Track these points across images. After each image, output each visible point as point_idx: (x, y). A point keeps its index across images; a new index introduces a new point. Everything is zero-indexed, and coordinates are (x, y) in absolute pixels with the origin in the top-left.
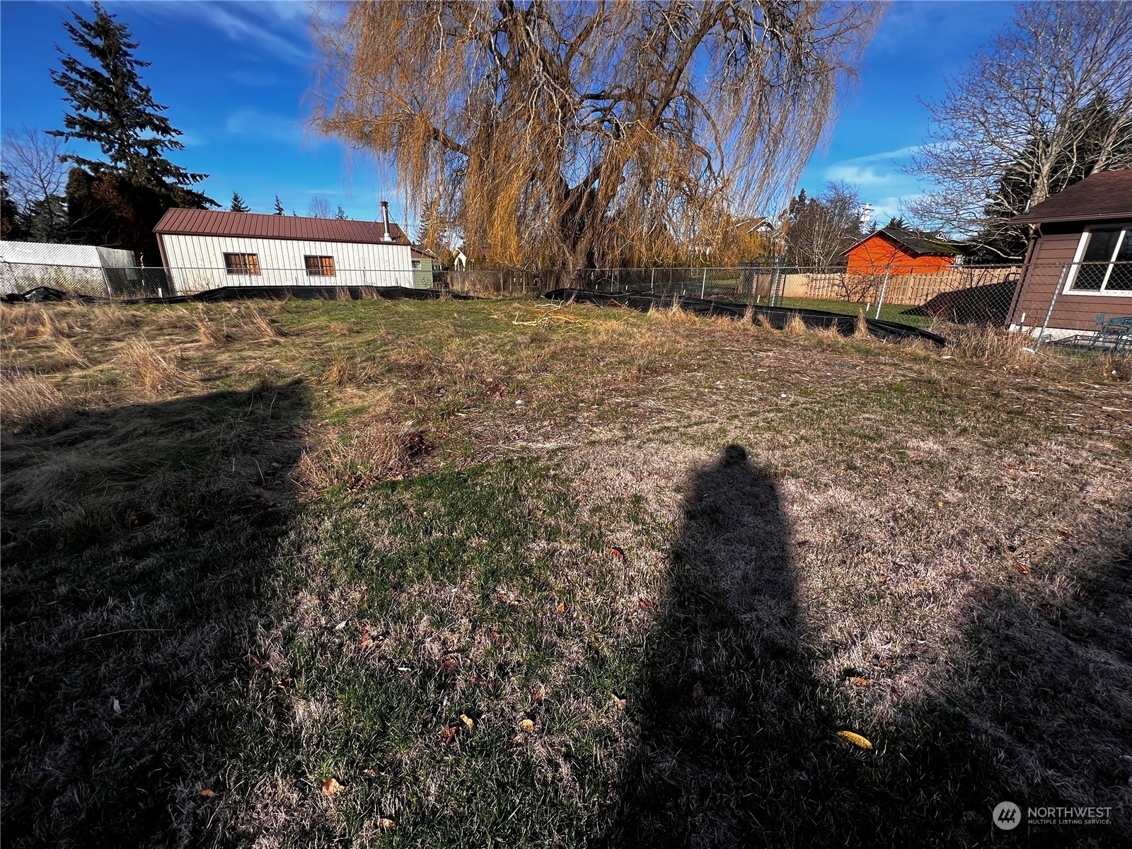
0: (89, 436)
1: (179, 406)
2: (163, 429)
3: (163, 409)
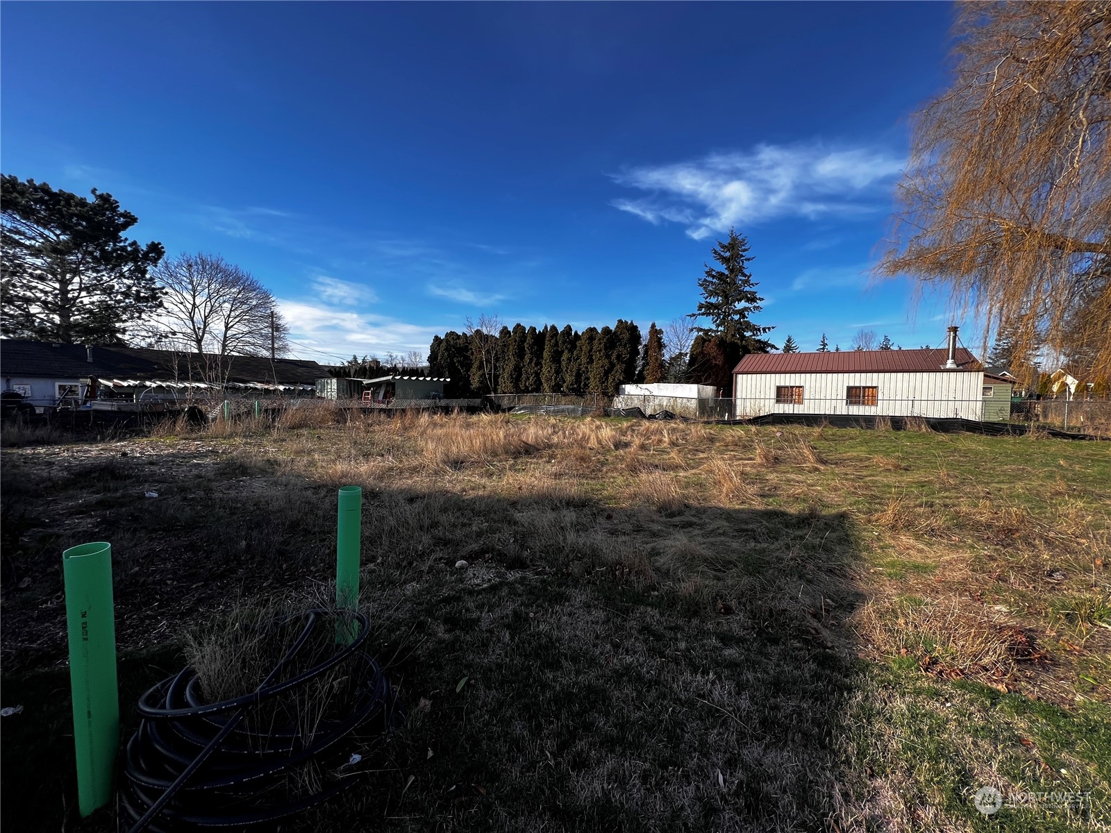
0: (690, 524)
1: (744, 516)
2: (736, 534)
3: (734, 515)
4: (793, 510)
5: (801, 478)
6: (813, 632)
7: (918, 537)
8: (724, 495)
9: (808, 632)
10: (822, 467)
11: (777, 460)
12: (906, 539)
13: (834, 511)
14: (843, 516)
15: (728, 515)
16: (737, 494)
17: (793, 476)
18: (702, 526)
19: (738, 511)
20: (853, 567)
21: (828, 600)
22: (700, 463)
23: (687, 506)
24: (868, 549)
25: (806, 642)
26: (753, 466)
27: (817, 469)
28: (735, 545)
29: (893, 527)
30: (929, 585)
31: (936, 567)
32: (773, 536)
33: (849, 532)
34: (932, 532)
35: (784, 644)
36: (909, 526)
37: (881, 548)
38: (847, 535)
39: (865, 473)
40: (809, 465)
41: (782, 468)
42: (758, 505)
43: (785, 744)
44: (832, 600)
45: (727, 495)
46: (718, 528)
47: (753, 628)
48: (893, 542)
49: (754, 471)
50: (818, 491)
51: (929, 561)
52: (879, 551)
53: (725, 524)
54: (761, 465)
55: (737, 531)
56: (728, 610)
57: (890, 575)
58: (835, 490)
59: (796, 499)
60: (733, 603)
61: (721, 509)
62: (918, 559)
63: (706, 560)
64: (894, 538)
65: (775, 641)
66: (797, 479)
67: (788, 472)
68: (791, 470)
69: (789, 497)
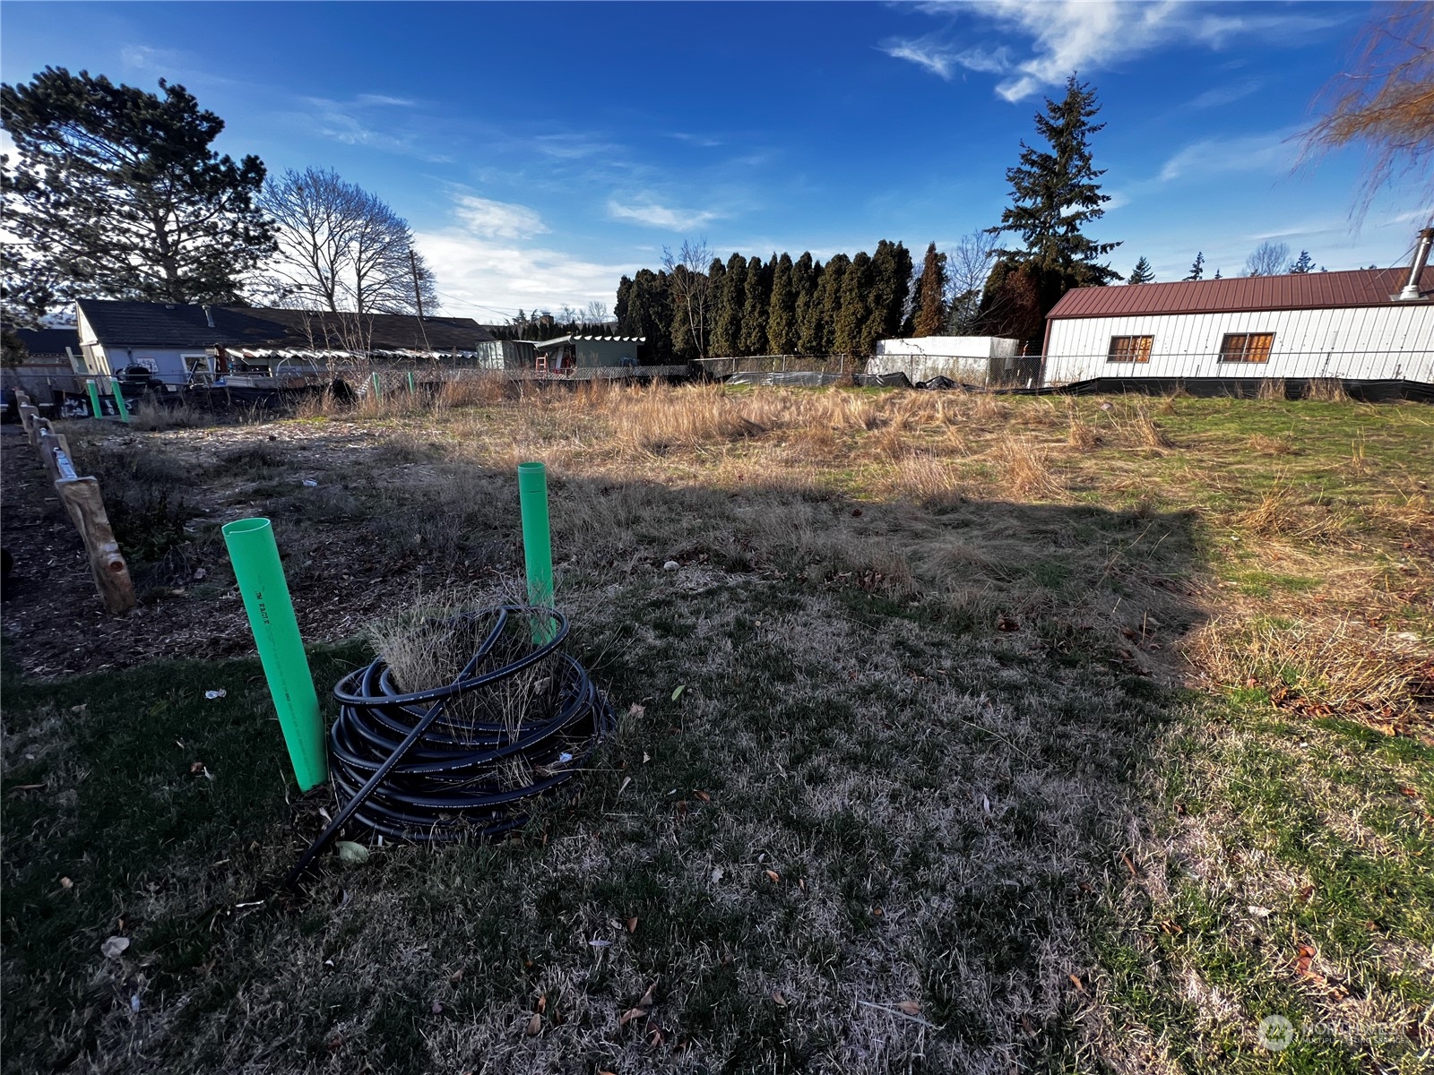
0: (967, 524)
1: (1044, 514)
2: (1030, 536)
3: (1029, 513)
4: (1114, 508)
5: (1132, 466)
6: (1125, 655)
7: (1298, 544)
8: (1017, 486)
9: (1118, 655)
10: (1165, 452)
11: (1099, 441)
12: (1278, 546)
13: (1174, 509)
14: (1190, 516)
15: (1022, 513)
16: (1034, 486)
17: (1120, 464)
18: (982, 526)
19: (1036, 508)
20: (1195, 579)
21: (1151, 619)
22: (988, 444)
23: (963, 501)
24: (1219, 558)
25: (1114, 666)
26: (1062, 451)
27: (1158, 454)
28: (1027, 549)
29: (1262, 530)
30: (1303, 605)
31: (1318, 583)
32: (1082, 539)
33: (1195, 536)
34: (1323, 537)
35: (1083, 667)
36: (1288, 529)
37: (1240, 557)
38: (1191, 541)
39: (1231, 459)
40: (1147, 448)
41: (1106, 452)
42: (1065, 500)
43: (1073, 774)
44: (1157, 619)
45: (1022, 487)
46: (1006, 529)
47: (1043, 648)
48: (1257, 550)
49: (1064, 457)
50: (1156, 483)
51: (1309, 575)
52: (1236, 561)
53: (1015, 522)
54: (1075, 449)
55: (1032, 532)
56: (1010, 626)
57: (1246, 591)
58: (1182, 482)
59: (1121, 493)
60: (1018, 619)
61: (1012, 505)
62: (1294, 572)
63: (985, 567)
64: (1260, 546)
65: (1071, 664)
66: (1126, 467)
67: (1113, 458)
68: (1117, 455)
69: (1111, 490)
